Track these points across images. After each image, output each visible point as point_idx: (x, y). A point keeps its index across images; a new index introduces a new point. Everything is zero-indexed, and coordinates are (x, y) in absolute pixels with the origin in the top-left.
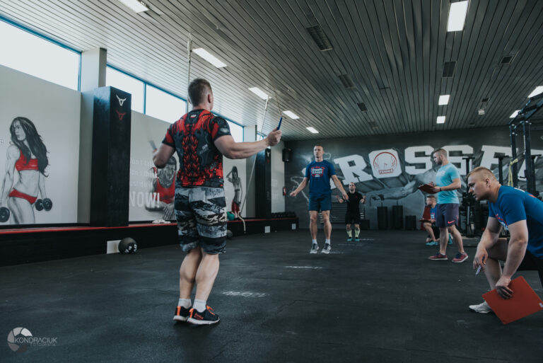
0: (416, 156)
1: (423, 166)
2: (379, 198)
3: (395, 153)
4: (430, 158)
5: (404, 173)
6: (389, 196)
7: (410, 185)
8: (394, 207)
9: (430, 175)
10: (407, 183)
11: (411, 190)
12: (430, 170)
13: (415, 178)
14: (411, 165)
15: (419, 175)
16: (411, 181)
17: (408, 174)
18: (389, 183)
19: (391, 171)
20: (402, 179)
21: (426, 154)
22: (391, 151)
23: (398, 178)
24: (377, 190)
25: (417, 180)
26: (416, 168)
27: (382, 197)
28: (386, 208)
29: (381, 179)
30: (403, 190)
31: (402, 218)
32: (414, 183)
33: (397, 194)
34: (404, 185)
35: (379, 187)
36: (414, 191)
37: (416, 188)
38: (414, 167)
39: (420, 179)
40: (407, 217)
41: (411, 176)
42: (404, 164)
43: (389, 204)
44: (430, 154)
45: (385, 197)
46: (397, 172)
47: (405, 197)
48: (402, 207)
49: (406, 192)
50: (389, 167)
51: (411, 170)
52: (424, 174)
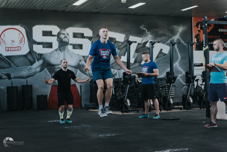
0: (43, 35)
1: (50, 45)
2: (6, 77)
3: (23, 30)
4: (56, 38)
5: (31, 52)
6: (16, 75)
7: (38, 64)
8: (23, 86)
9: (56, 54)
10: (35, 62)
11: (38, 69)
12: (56, 50)
13: (43, 57)
14: (39, 43)
15: (46, 54)
16: (38, 60)
17: (35, 53)
18: (17, 61)
19: (18, 48)
20: (30, 57)
21: (53, 34)
22: (18, 27)
23: (25, 56)
24: (3, 68)
25: (44, 59)
26: (43, 47)
27: (9, 76)
28: (17, 87)
29: (8, 57)
30: (31, 69)
31: (32, 97)
32: (41, 62)
33: (24, 73)
34: (32, 63)
35: (6, 65)
36: (41, 71)
37: (42, 67)
38: (41, 46)
39: (47, 58)
40: (38, 96)
41: (39, 54)
42: (32, 42)
43: (18, 83)
44: (56, 34)
45: (12, 76)
46: (25, 50)
47: (32, 76)
48: (31, 86)
49: (33, 71)
50: (16, 44)
51: (38, 49)
52: (51, 53)
